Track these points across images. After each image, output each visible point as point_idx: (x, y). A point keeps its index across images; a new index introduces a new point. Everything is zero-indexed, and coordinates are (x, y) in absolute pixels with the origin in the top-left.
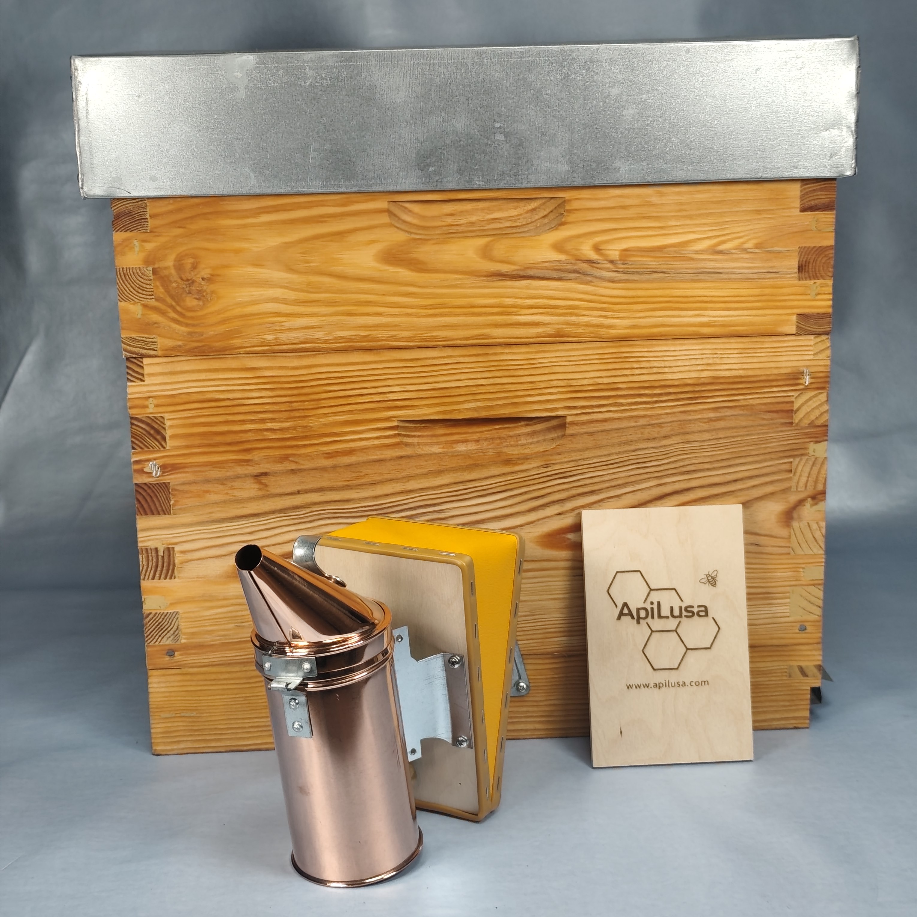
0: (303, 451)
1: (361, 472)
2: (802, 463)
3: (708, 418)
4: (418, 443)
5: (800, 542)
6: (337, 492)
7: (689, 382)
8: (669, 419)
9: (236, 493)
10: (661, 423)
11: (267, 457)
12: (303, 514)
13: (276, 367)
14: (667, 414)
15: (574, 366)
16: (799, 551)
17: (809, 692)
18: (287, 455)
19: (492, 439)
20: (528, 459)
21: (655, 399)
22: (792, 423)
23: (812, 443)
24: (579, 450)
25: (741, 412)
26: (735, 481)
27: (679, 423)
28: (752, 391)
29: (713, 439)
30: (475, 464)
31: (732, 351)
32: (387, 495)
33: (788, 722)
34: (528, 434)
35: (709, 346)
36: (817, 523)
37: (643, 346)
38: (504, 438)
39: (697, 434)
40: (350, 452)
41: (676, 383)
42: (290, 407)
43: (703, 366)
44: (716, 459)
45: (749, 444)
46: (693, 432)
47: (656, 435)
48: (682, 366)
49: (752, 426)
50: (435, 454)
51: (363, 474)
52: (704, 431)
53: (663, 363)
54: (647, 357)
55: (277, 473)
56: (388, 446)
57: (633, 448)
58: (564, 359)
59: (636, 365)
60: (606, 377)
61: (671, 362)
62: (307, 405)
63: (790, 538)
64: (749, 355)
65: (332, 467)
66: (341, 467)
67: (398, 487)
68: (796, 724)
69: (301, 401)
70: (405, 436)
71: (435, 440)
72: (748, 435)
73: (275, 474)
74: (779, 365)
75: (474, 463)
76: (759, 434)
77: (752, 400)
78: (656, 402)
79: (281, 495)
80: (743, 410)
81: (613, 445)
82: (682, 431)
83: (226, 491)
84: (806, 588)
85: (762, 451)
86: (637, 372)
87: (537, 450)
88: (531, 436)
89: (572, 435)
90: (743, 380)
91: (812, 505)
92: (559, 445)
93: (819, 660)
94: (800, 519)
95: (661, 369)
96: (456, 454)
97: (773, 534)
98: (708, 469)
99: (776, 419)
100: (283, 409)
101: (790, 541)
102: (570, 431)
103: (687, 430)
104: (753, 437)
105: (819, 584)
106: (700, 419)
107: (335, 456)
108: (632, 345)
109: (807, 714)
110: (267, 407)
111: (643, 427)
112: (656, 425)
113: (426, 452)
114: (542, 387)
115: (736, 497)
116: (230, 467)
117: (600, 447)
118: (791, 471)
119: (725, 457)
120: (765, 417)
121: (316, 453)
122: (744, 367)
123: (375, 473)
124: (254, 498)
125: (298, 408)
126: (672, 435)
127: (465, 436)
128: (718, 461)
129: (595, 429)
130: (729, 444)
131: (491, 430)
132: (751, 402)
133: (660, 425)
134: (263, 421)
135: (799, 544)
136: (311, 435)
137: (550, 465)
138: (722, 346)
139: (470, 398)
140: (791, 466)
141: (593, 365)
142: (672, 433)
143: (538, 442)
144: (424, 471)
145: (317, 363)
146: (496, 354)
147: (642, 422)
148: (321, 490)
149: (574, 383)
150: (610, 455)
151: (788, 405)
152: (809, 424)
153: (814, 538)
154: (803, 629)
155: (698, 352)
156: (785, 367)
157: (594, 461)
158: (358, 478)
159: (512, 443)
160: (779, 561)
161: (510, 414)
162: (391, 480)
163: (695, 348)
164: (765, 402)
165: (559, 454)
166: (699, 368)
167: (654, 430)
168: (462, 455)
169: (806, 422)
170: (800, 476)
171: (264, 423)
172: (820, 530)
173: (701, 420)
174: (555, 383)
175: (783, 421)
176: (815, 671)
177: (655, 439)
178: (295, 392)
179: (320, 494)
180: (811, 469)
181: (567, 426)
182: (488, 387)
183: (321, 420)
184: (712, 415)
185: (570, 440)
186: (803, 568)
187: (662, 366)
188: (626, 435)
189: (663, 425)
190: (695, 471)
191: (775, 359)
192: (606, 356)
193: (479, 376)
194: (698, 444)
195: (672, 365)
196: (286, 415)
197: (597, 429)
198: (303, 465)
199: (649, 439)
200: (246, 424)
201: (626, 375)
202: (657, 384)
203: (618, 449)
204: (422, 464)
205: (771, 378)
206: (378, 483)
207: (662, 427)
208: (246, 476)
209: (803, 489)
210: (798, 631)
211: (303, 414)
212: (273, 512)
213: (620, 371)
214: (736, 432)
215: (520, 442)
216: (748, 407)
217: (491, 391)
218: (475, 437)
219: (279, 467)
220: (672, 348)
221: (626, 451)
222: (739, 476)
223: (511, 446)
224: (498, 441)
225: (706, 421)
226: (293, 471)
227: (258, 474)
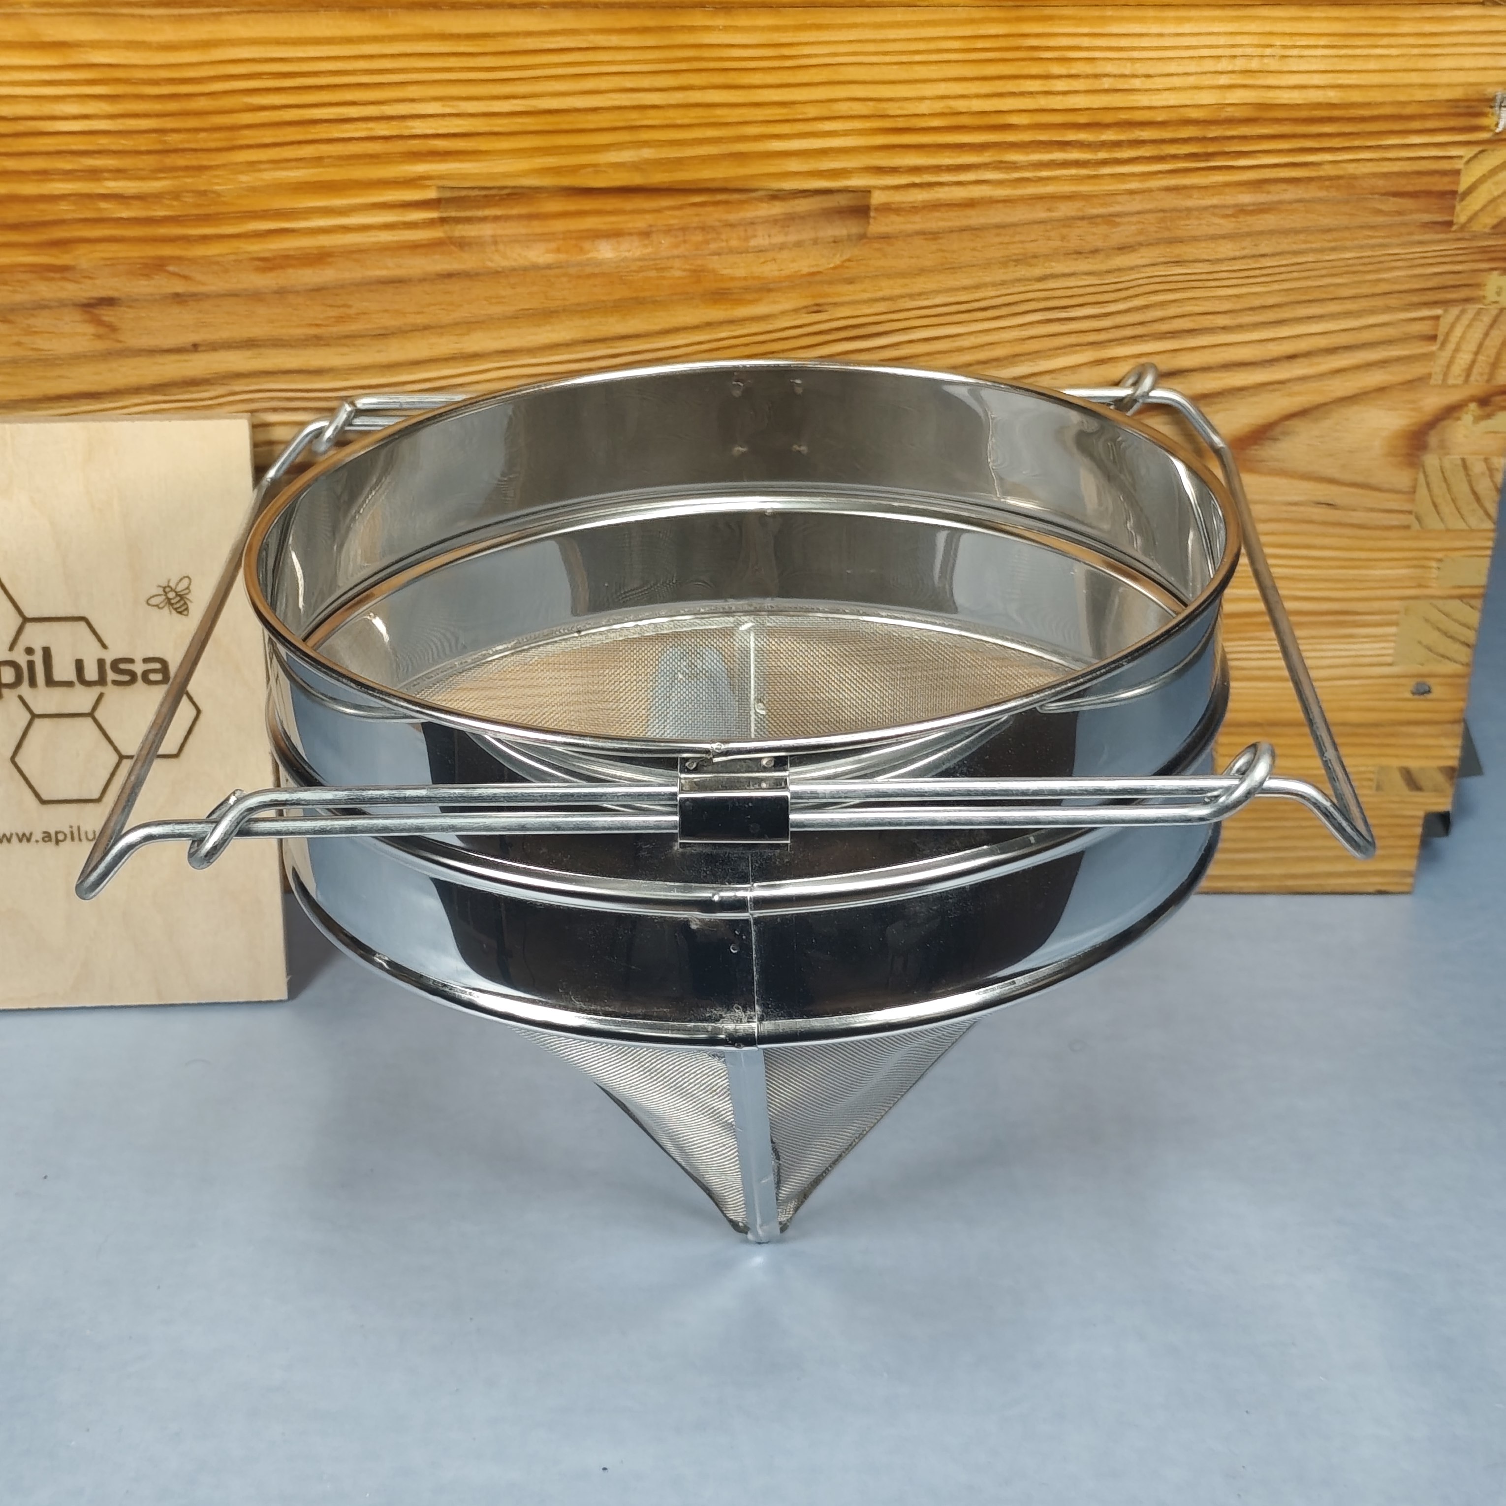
0: (199, 251)
1: (349, 307)
2: (1465, 320)
3: (1236, 205)
4: (493, 236)
5: (1439, 501)
6: (293, 352)
7: (1194, 114)
8: (1136, 204)
9: (41, 343)
10: (1111, 215)
11: (112, 263)
12: (211, 399)
13: (118, 41)
14: (1131, 192)
15: (895, 67)
16: (1432, 521)
17: (1421, 822)
18: (161, 258)
19: (684, 229)
20: (770, 290)
21: (1102, 155)
22: (1450, 224)
23: (1495, 273)
24: (903, 275)
25: (1322, 194)
26: (1292, 357)
27: (1161, 215)
28: (1357, 143)
29: (1244, 257)
30: (636, 298)
31: (1312, 41)
32: (416, 364)
33: (1365, 880)
34: (774, 221)
35: (1253, 27)
36: (1486, 460)
37: (1080, 20)
38: (713, 228)
39: (1203, 244)
40: (321, 257)
41: (1160, 117)
42: (160, 142)
43: (1233, 76)
44: (1247, 306)
45: (1334, 271)
46: (1195, 239)
47: (1099, 244)
48: (1178, 75)
49: (1347, 228)
50: (536, 267)
51: (352, 311)
52: (1223, 237)
53: (1129, 64)
54: (1088, 49)
55: (137, 300)
56: (415, 247)
57: (1038, 272)
58: (871, 48)
59: (1056, 69)
60: (978, 96)
61: (1150, 63)
62: (204, 140)
63: (1414, 492)
64: (1358, 52)
65: (276, 292)
66: (297, 293)
67: (445, 345)
68: (1382, 884)
69: (188, 130)
70: (458, 220)
71: (537, 227)
72: (1333, 249)
73: (132, 302)
74: (1432, 78)
75: (634, 295)
76: (1362, 247)
77: (1354, 165)
78: (1104, 163)
79: (152, 352)
80: (1328, 188)
81: (987, 265)
82: (1167, 234)
83: (15, 339)
84: (1440, 603)
85: (1365, 290)
86: (1060, 85)
87: (792, 268)
88: (783, 227)
89: (885, 237)
90: (1336, 113)
91: (1477, 419)
92: (849, 260)
93: (1451, 757)
94: (1444, 448)
95: (1122, 80)
96: (588, 270)
97: (1373, 481)
98: (1225, 329)
99: (1411, 212)
100: (143, 148)
101: (1413, 501)
102: (878, 225)
103: (1179, 233)
104: (1348, 255)
105: (1473, 597)
106: (1215, 207)
107: (282, 267)
108: (1050, 18)
109: (1411, 865)
110: (104, 142)
111: (1068, 222)
112: (1099, 220)
113: (513, 264)
114: (810, 116)
115: (1290, 395)
116: (19, 281)
117: (953, 269)
118: (1433, 338)
119: (1271, 301)
120: (1383, 207)
121: (232, 257)
122: (1340, 82)
123: (386, 311)
124: (85, 356)
125: (181, 146)
126: (1141, 244)
127: (613, 219)
128: (1252, 309)
129: (943, 224)
130: (1283, 269)
131: (680, 207)
132: (1351, 169)
133: (1110, 219)
134: (94, 174)
135: (1435, 506)
136: (218, 214)
137: (826, 307)
138: (1287, 27)
139: (625, 137)
140: (1436, 327)
141: (944, 66)
142: (1141, 238)
143: (799, 244)
144: (509, 309)
145: (224, 36)
146: (692, 29)
147: (1065, 210)
148: (250, 344)
149: (893, 109)
150: (977, 287)
151: (1446, 179)
152: (1495, 227)
153: (1475, 493)
154: (1423, 691)
155: (1222, 41)
156: (1449, 85)
157: (939, 300)
158: (340, 320)
159: (734, 243)
160: (1382, 544)
161: (726, 179)
162: (426, 328)
163: (1216, 30)
164: (1385, 170)
165: (851, 281)
166: (1223, 80)
167: (1095, 230)
168: (603, 274)
169: (1488, 221)
170: (1457, 350)
171: (98, 180)
172: (1491, 476)
173: (1217, 211)
174: (844, 108)
175: (1427, 217)
176: (1440, 779)
177: (1095, 251)
178: (173, 106)
179: (249, 353)
180: (1486, 334)
181: (872, 214)
182: (671, 113)
183: (244, 178)
184: (1246, 198)
185: (876, 249)
186: (1440, 560)
187: (1127, 72)
188: (1022, 242)
189: (1118, 220)
190: (1191, 332)
191: (1422, 64)
192: (980, 44)
193: (646, 82)
194: (1206, 267)
195: (1151, 71)
196: (150, 161)
197: (950, 224)
198: (203, 284)
199: (1080, 253)
200: (53, 180)
201: (1031, 93)
202: (1109, 118)
203: (1000, 275)
204: (503, 293)
205: (1408, 111)
206: (393, 333)
207: (1118, 224)
208: (62, 304)
209: (1460, 381)
210: (1409, 695)
211: (194, 163)
212: (137, 390)
213: (1017, 82)
214: (1305, 242)
215: (753, 243)
216: (1341, 182)
217: (679, 122)
218: (641, 223)
219: (142, 287)
220: (1155, 29)
221: (1019, 280)
222: (1303, 345)
223: (731, 251)
224: (699, 237)
225: (1229, 212)
226: (178, 298)
227: (92, 301)
